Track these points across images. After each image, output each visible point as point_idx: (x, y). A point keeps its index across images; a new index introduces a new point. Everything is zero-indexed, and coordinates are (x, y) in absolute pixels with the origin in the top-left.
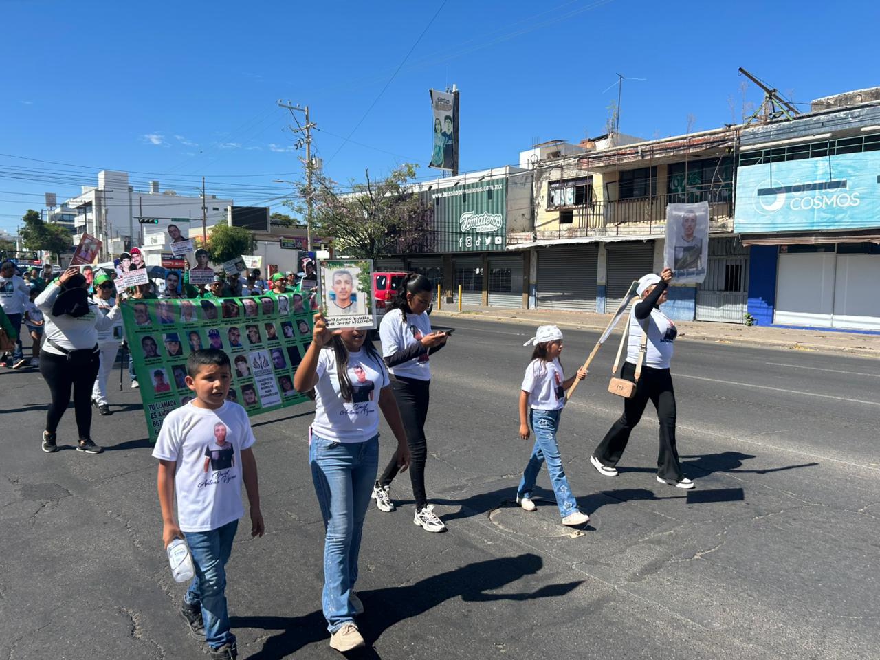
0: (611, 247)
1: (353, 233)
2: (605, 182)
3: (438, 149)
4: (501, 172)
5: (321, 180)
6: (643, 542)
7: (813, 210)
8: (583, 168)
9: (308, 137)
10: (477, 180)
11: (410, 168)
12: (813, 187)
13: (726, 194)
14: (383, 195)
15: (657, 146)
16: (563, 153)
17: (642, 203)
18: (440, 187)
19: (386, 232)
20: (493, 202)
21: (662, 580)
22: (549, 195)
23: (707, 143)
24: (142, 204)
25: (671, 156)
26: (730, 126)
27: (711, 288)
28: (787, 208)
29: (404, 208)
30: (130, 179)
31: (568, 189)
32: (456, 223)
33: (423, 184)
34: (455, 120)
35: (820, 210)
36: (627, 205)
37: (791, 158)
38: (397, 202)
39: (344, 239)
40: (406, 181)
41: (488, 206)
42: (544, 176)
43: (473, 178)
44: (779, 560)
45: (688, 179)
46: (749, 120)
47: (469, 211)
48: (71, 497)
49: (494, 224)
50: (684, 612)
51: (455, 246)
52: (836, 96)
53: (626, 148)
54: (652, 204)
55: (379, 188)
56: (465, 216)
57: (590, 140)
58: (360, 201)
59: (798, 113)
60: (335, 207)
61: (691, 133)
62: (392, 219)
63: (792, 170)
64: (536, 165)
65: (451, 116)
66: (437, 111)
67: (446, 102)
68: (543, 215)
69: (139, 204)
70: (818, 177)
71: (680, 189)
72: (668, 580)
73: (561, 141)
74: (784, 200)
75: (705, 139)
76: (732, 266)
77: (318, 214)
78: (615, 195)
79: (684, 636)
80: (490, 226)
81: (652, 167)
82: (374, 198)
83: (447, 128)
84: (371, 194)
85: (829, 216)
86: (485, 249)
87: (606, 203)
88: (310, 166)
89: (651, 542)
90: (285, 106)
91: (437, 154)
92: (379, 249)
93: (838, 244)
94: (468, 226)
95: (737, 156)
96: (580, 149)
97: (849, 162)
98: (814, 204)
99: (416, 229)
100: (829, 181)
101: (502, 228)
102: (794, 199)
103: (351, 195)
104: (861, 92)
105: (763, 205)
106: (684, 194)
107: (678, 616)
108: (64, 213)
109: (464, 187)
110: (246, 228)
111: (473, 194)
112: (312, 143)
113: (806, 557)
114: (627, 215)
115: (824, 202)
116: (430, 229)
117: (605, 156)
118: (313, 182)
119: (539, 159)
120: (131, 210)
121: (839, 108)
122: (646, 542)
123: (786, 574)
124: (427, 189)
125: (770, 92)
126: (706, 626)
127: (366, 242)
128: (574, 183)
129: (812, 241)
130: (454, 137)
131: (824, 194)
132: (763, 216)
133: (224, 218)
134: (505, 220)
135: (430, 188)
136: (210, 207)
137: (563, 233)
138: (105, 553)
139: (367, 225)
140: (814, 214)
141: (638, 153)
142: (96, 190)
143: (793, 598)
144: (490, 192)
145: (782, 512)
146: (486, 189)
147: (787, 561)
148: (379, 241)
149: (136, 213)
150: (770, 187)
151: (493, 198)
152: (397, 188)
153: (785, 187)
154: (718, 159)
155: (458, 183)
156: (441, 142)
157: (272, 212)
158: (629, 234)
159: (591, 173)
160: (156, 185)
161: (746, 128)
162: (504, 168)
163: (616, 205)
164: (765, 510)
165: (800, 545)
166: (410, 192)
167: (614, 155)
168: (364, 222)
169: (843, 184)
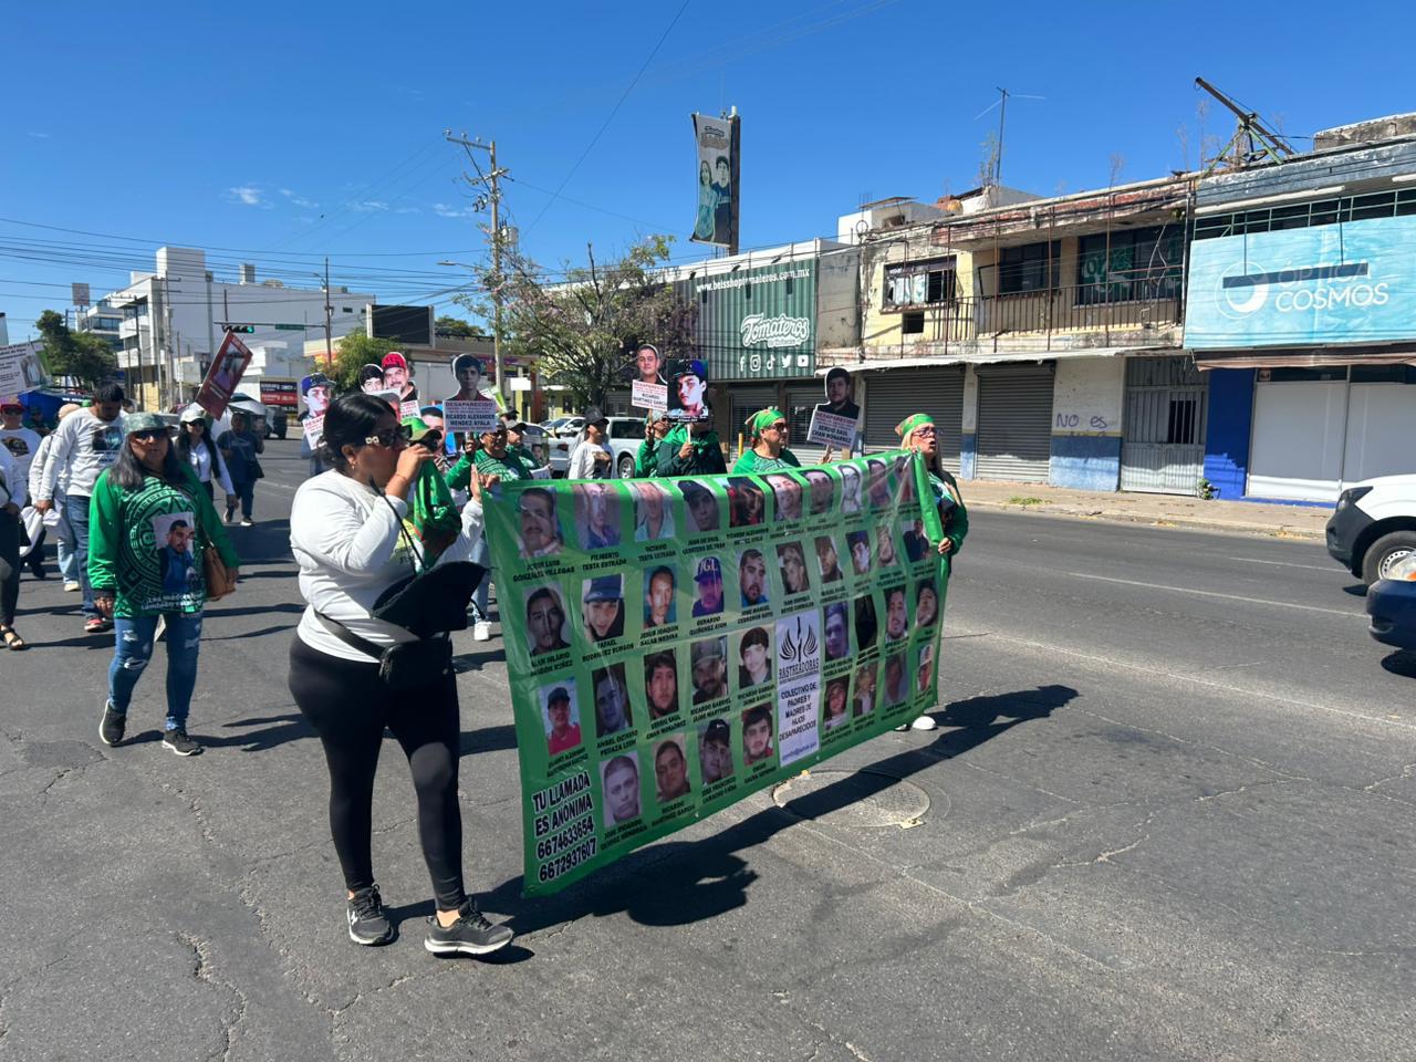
0: (985, 372)
1: (567, 348)
2: (977, 266)
3: (704, 211)
4: (807, 250)
5: (516, 263)
6: (1017, 835)
7: (1312, 311)
8: (941, 242)
9: (494, 192)
10: (768, 263)
11: (660, 243)
12: (1314, 274)
13: (1171, 285)
14: (617, 287)
15: (1061, 208)
16: (908, 219)
17: (1036, 300)
18: (709, 274)
19: (621, 346)
20: (794, 298)
21: (1044, 894)
22: (886, 286)
23: (1141, 202)
24: (228, 300)
25: (1084, 223)
26: (1180, 174)
27: (1146, 439)
28: (1270, 309)
29: (651, 308)
30: (207, 259)
31: (917, 278)
32: (735, 332)
33: (680, 268)
34: (733, 163)
35: (1325, 311)
36: (1012, 303)
37: (1278, 226)
38: (638, 298)
39: (554, 358)
40: (654, 264)
41: (787, 305)
42: (878, 255)
43: (761, 258)
44: (1233, 864)
45: (1111, 260)
46: (1211, 164)
47: (755, 313)
48: (105, 762)
49: (797, 334)
50: (1076, 943)
51: (732, 370)
52: (1354, 126)
53: (1011, 210)
54: (1052, 301)
55: (610, 275)
56: (750, 321)
57: (952, 198)
58: (578, 297)
59: (1291, 153)
60: (539, 306)
61: (1117, 185)
62: (631, 325)
63: (1278, 245)
64: (864, 238)
65: (728, 157)
66: (704, 149)
67: (720, 134)
68: (875, 320)
69: (223, 301)
70: (1322, 257)
71: (1097, 276)
72: (1053, 895)
73: (906, 199)
74: (1266, 294)
75: (1139, 196)
76: (1181, 403)
77: (512, 317)
78: (992, 286)
79: (1074, 979)
80: (790, 337)
81: (1053, 242)
82: (601, 291)
83: (721, 176)
84: (597, 285)
85: (1338, 321)
86: (781, 374)
87: (977, 300)
88: (498, 239)
89: (1030, 835)
90: (458, 142)
91: (704, 220)
92: (610, 376)
93: (1353, 366)
94: (754, 338)
95: (1191, 223)
96: (936, 212)
97: (1372, 234)
98: (1314, 303)
99: (670, 343)
100: (1340, 264)
101: (809, 341)
102: (1281, 295)
103: (563, 287)
104: (1395, 119)
105: (1230, 302)
106: (1104, 286)
107: (1066, 949)
108: (103, 316)
109: (748, 273)
110: (395, 340)
111: (762, 284)
112: (502, 201)
113: (1277, 860)
114: (1011, 320)
115: (1330, 298)
116: (692, 343)
117: (978, 223)
118: (503, 265)
119: (870, 228)
120: (210, 310)
121: (1357, 145)
122: (1022, 835)
123: (1243, 885)
124: (687, 277)
125: (1246, 119)
126: (1110, 964)
127: (589, 363)
128: (926, 267)
129: (1310, 362)
130: (732, 191)
131: (1332, 285)
132: (1232, 321)
133: (359, 325)
134: (814, 327)
135: (693, 274)
136: (338, 306)
137: (907, 349)
138: (156, 849)
139: (591, 336)
140: (1314, 318)
141: (1029, 217)
142: (154, 279)
143: (1253, 923)
144: (789, 282)
145: (1242, 789)
146: (784, 276)
147: (1245, 866)
148: (611, 362)
149: (218, 316)
150: (1243, 274)
151: (794, 291)
152: (639, 275)
153: (1269, 274)
154: (1160, 227)
155: (738, 267)
156: (712, 201)
157: (437, 316)
158: (1014, 350)
159: (954, 251)
160: (250, 271)
161: (1205, 177)
162: (813, 243)
163: (994, 303)
164: (1215, 787)
165: (1268, 841)
166: (661, 281)
167: (991, 222)
168: (586, 330)
169: (1363, 269)
